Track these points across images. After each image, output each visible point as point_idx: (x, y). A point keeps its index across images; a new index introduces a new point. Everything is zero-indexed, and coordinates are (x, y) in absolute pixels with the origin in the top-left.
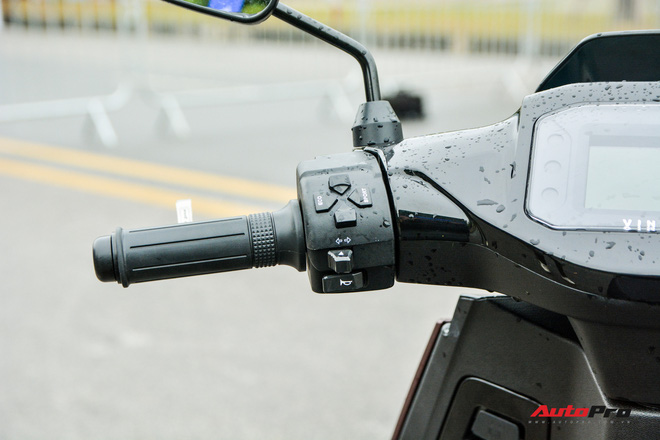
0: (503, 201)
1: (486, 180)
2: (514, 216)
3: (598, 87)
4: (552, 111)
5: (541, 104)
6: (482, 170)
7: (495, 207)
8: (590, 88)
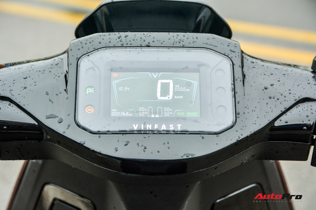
0: (62, 115)
1: (50, 100)
2: (69, 126)
3: (114, 36)
4: (87, 54)
5: (81, 48)
6: (47, 94)
7: (57, 119)
8: (109, 37)
